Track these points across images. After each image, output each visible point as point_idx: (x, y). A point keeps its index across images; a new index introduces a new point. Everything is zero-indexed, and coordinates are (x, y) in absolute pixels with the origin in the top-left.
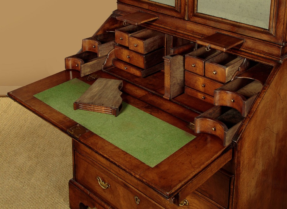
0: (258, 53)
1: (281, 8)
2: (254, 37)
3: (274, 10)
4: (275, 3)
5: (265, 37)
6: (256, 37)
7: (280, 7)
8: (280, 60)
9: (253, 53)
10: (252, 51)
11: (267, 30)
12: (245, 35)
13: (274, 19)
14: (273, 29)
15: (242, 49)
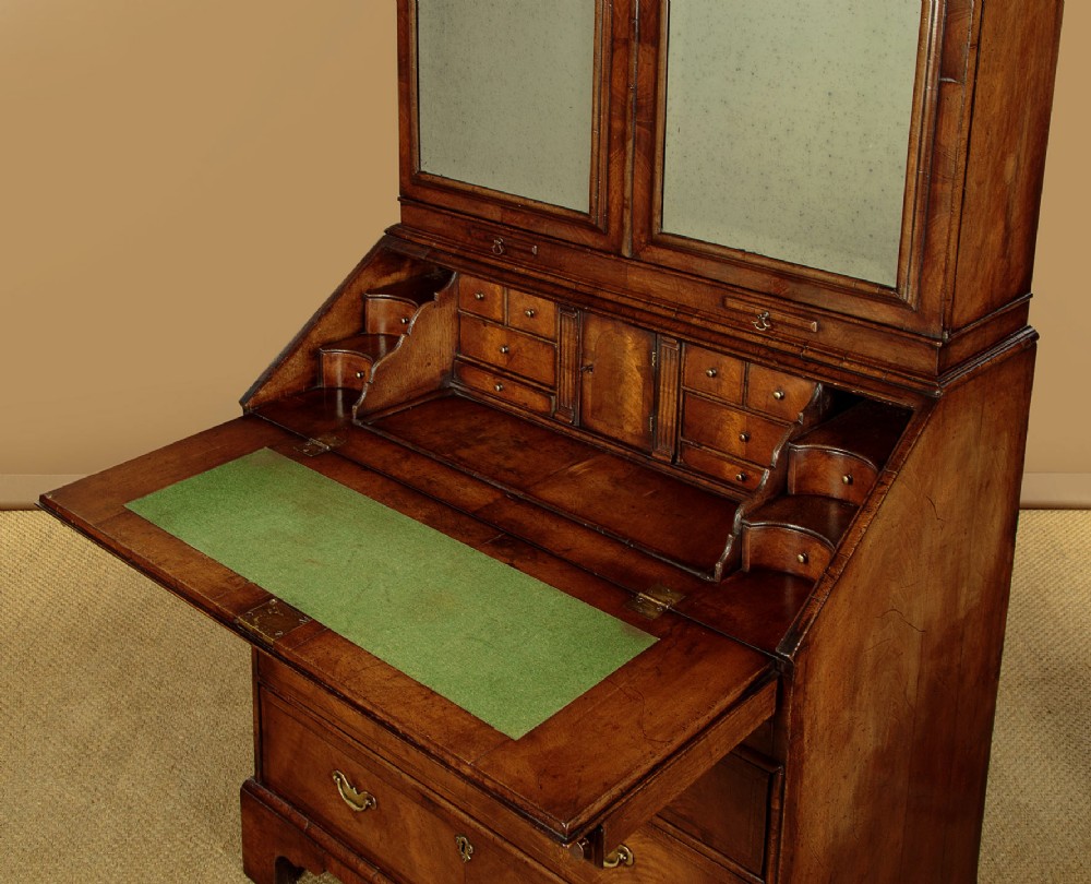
2: (846, 312)
3: (913, 226)
5: (883, 313)
6: (856, 312)
8: (935, 387)
9: (846, 365)
11: (891, 289)
12: (820, 305)
14: (910, 287)
15: (810, 354)
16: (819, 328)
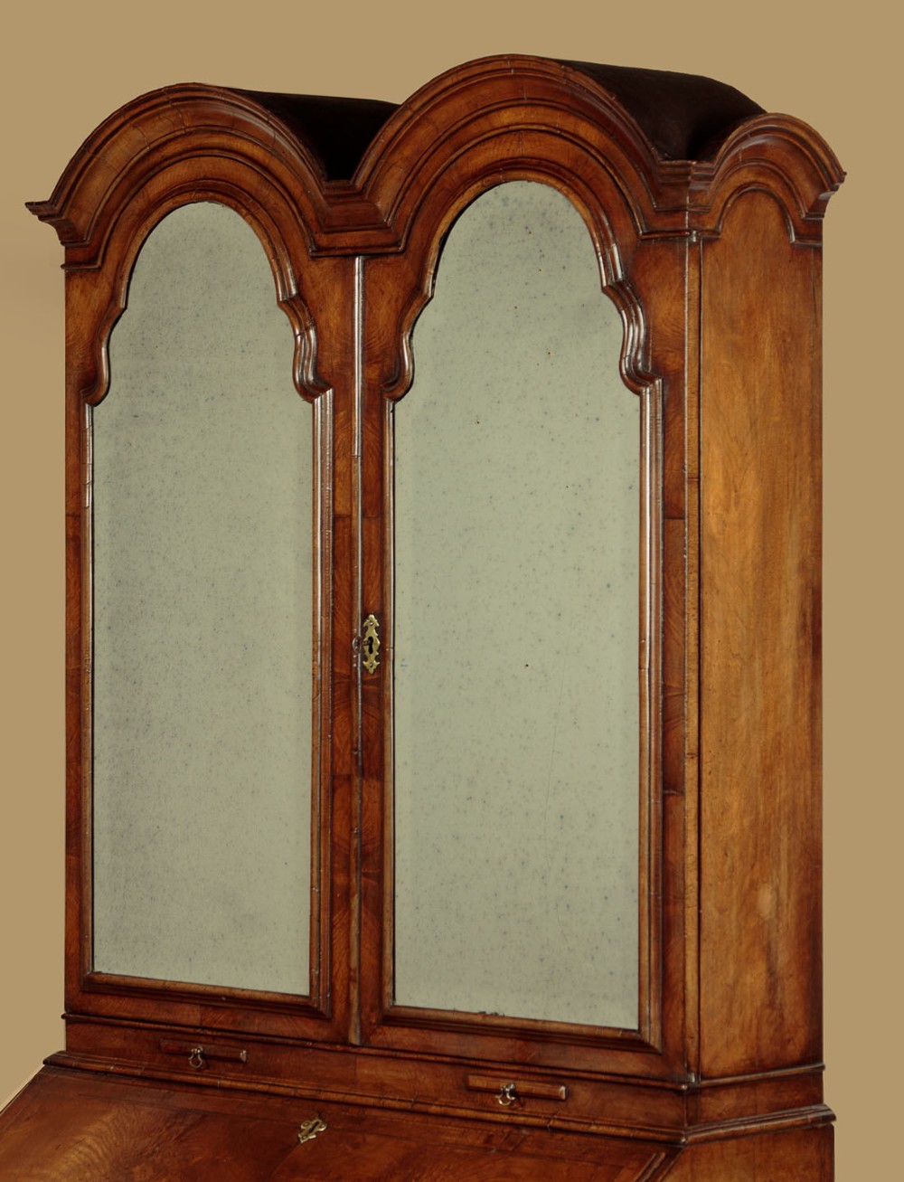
0: (609, 1126)
1: (672, 943)
2: (593, 1069)
3: (650, 955)
4: (652, 927)
5: (630, 1064)
6: (603, 1068)
7: (669, 941)
8: (681, 1136)
9: (594, 1128)
10: (590, 1124)
11: (634, 1031)
12: (567, 1066)
13: (653, 986)
14: (652, 1025)
15: (558, 1124)
16: (568, 1093)
